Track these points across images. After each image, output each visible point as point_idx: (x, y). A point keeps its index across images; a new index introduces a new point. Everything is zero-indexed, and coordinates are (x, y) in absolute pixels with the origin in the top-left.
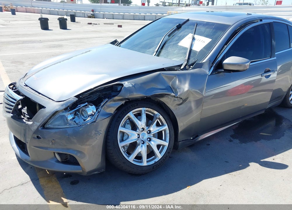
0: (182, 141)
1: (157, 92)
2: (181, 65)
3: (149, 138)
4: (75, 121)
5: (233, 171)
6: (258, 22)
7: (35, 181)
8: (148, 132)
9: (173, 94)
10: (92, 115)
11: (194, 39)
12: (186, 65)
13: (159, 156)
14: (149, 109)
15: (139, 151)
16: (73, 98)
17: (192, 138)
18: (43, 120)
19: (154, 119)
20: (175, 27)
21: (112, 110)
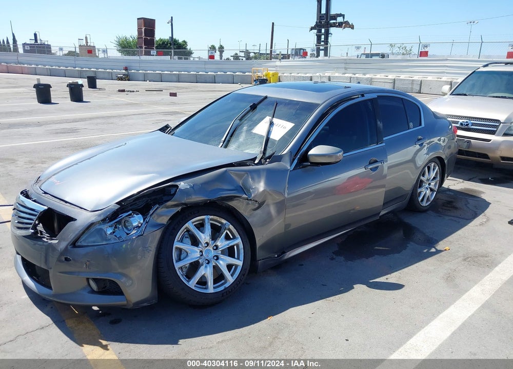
0: (263, 259)
1: (223, 194)
2: (255, 158)
3: (215, 256)
4: (116, 236)
5: (332, 296)
6: (358, 97)
7: (60, 323)
8: (215, 248)
9: (244, 196)
10: (138, 227)
11: (271, 124)
12: (262, 158)
13: (230, 279)
14: (215, 217)
15: (203, 273)
16: (114, 206)
17: (276, 256)
18: (73, 236)
19: (222, 230)
20: (248, 108)
21: (164, 220)
